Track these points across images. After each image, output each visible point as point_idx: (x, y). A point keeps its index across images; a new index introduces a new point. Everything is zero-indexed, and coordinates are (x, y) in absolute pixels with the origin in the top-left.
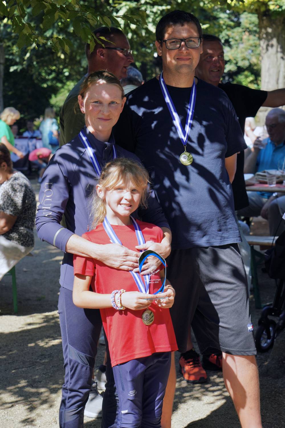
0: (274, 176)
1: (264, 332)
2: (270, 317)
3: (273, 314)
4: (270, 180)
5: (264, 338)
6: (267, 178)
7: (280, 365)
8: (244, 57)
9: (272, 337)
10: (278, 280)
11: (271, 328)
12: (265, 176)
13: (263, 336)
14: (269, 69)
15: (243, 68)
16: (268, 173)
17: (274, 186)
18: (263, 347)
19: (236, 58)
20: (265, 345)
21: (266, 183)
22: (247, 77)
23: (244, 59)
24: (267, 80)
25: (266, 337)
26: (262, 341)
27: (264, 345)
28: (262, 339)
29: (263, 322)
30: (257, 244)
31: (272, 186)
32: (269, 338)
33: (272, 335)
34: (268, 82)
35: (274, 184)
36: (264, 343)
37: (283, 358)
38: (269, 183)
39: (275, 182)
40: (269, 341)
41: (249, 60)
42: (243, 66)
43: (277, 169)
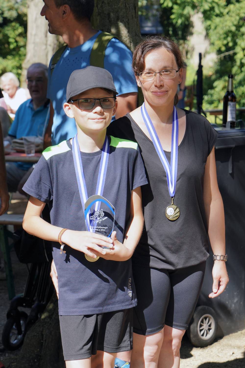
0: (33, 143)
1: (14, 327)
2: (20, 309)
3: (24, 304)
4: (28, 148)
5: (14, 334)
6: (24, 146)
7: (30, 364)
8: (11, 6)
9: (23, 332)
10: (30, 265)
11: (21, 322)
12: (22, 144)
13: (13, 331)
14: (36, 19)
15: (10, 20)
16: (25, 140)
17: (33, 155)
18: (12, 344)
19: (2, 7)
20: (16, 341)
21: (23, 152)
22: (14, 29)
23: (11, 9)
24: (34, 32)
25: (16, 332)
26: (11, 336)
27: (14, 341)
28: (11, 335)
29: (12, 314)
30: (11, 223)
31: (30, 155)
32: (20, 333)
33: (23, 329)
34: (35, 35)
35: (33, 153)
36: (14, 339)
37: (34, 356)
38: (27, 152)
39: (33, 151)
40: (20, 337)
41: (17, 10)
42: (10, 17)
43: (37, 136)
